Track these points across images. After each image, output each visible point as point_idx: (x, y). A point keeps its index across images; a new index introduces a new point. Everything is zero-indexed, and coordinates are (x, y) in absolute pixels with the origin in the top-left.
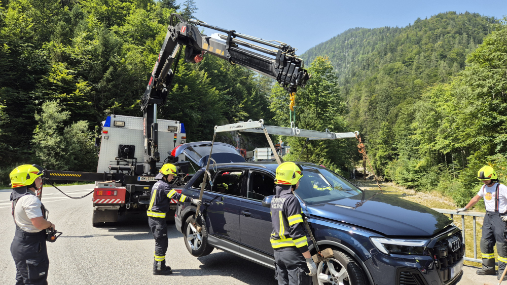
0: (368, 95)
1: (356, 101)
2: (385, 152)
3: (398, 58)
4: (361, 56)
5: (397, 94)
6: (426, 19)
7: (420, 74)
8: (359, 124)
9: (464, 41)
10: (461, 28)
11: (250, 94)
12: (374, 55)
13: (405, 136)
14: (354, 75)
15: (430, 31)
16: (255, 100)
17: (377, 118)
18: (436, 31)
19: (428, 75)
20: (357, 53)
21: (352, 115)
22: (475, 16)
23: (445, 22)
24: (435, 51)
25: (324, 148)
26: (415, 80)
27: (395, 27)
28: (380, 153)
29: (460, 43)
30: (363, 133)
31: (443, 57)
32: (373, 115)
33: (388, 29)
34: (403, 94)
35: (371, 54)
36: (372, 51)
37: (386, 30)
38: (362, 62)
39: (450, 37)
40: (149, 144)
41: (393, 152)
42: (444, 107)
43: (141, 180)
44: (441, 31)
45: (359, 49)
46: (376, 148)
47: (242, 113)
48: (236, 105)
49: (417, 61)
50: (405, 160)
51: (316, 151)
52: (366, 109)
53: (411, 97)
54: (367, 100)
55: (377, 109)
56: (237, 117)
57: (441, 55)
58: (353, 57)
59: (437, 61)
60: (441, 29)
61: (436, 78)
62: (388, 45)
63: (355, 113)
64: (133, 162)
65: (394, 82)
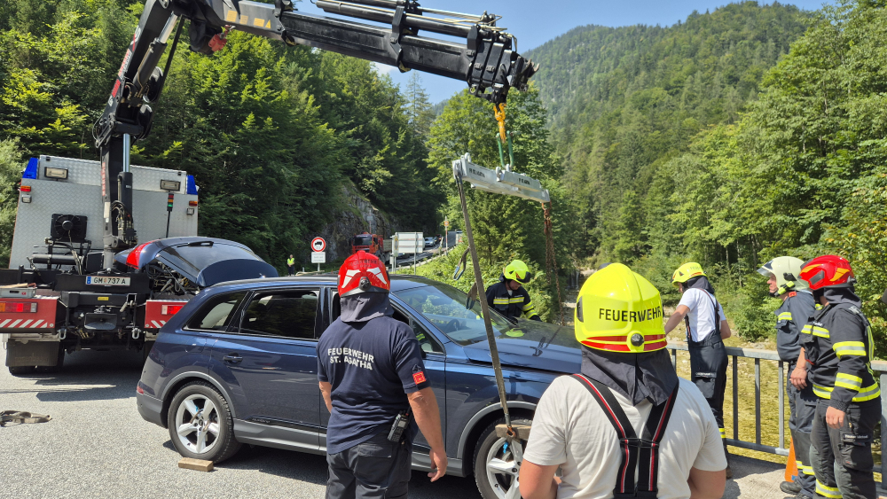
0: (603, 145)
1: (584, 153)
2: (629, 242)
3: (658, 81)
4: (595, 75)
5: (652, 143)
6: (708, 12)
7: (694, 108)
8: (588, 193)
9: (769, 54)
10: (765, 31)
11: (396, 137)
12: (616, 74)
13: (663, 214)
14: (582, 108)
15: (713, 34)
16: (404, 149)
17: (618, 183)
18: (723, 34)
19: (706, 110)
20: (588, 70)
21: (576, 179)
22: (789, 11)
23: (739, 19)
24: (721, 69)
25: (520, 235)
26: (684, 118)
27: (655, 26)
28: (621, 244)
29: (762, 56)
30: (593, 210)
31: (733, 80)
32: (611, 178)
33: (643, 28)
34: (664, 144)
35: (612, 72)
36: (615, 66)
37: (639, 31)
38: (596, 87)
39: (746, 45)
40: (114, 214)
41: (642, 243)
42: (725, 166)
43: (92, 283)
44: (732, 35)
45: (592, 63)
46: (614, 235)
47: (380, 171)
48: (370, 156)
49: (689, 86)
50: (661, 256)
51: (504, 239)
52: (599, 168)
53: (676, 148)
54: (602, 152)
55: (618, 169)
56: (371, 178)
57: (730, 77)
58: (582, 78)
59: (723, 87)
60: (731, 31)
61: (719, 116)
62: (642, 58)
63: (580, 175)
64: (81, 249)
65: (649, 122)
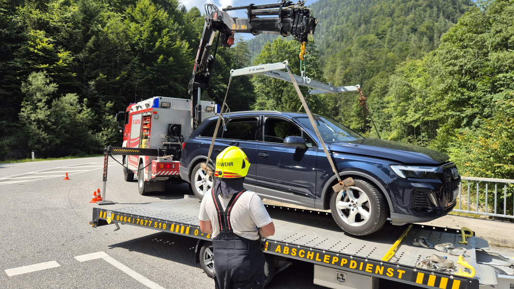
0: (343, 68)
1: (332, 73)
2: (358, 124)
3: (372, 30)
4: (335, 26)
5: (370, 67)
7: (393, 47)
9: (434, 15)
11: (229, 65)
12: (348, 26)
13: (378, 109)
14: (328, 46)
15: (403, 3)
18: (408, 3)
19: (400, 48)
20: (331, 23)
24: (407, 24)
26: (387, 53)
28: (353, 125)
29: (430, 16)
30: (337, 106)
31: (414, 30)
34: (377, 68)
35: (345, 25)
36: (347, 21)
37: (360, 1)
38: (336, 33)
39: (421, 10)
40: (194, 124)
41: (365, 124)
42: (416, 82)
44: (413, 4)
45: (333, 19)
46: (349, 120)
47: (222, 85)
48: (215, 76)
49: (390, 34)
52: (341, 82)
53: (384, 70)
54: (342, 73)
55: (352, 83)
57: (412, 29)
58: (327, 28)
59: (408, 34)
61: (407, 52)
62: (363, 17)
64: (181, 139)
65: (368, 55)
